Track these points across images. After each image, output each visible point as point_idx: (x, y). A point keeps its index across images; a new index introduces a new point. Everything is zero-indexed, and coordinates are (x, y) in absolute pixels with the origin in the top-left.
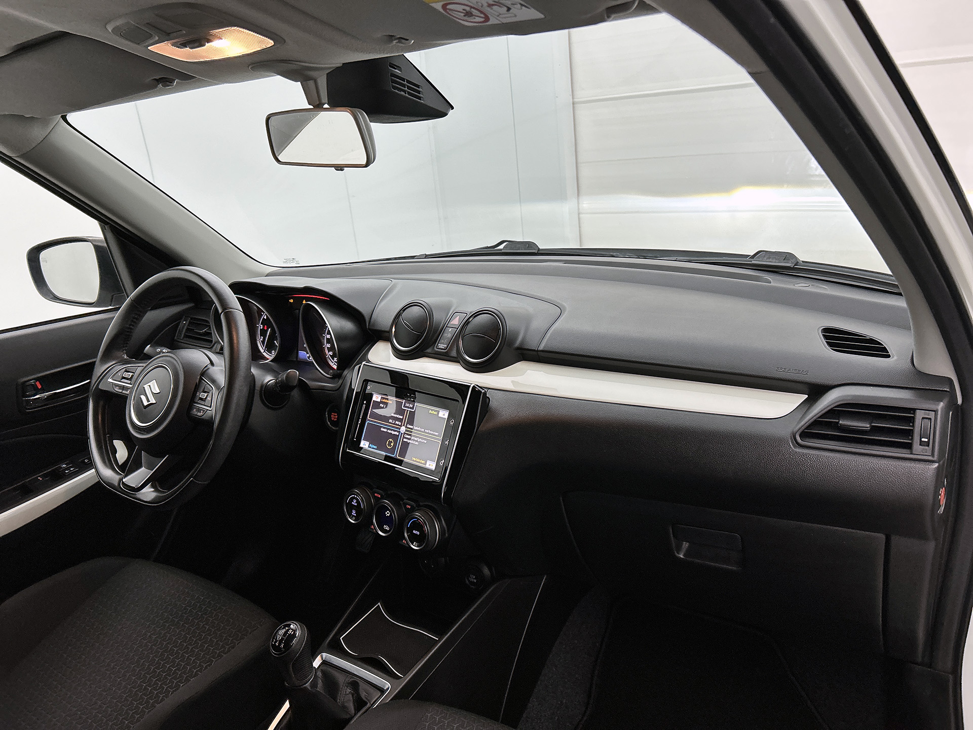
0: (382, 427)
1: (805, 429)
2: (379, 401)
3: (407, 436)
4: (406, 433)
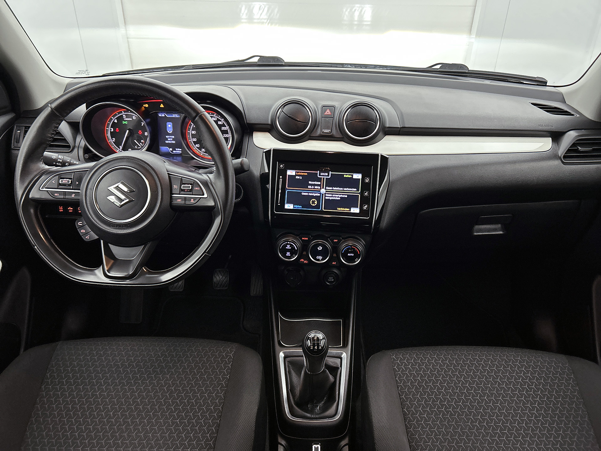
0: (302, 192)
1: (565, 154)
2: (294, 174)
3: (328, 195)
4: (326, 193)
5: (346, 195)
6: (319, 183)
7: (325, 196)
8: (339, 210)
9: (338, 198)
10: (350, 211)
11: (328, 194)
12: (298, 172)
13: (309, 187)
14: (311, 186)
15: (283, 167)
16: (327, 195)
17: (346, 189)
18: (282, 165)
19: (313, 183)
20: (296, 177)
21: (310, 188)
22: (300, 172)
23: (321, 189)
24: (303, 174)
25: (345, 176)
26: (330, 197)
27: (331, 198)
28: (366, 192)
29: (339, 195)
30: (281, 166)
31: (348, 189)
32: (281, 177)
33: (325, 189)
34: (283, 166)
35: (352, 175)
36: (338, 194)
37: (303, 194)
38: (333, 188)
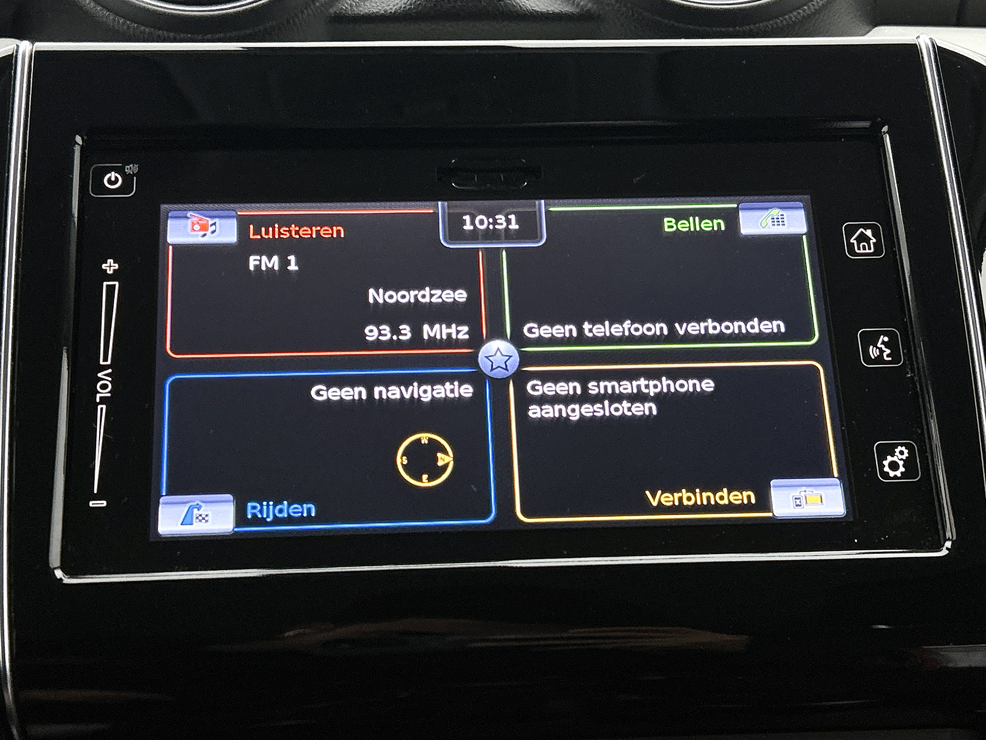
0: (315, 380)
3: (549, 389)
4: (532, 376)
5: (700, 374)
6: (461, 296)
7: (524, 401)
8: (661, 509)
9: (639, 409)
10: (764, 503)
11: (545, 377)
12: (268, 222)
13: (371, 333)
14: (386, 329)
15: (123, 189)
16: (536, 388)
17: (693, 328)
18: (120, 171)
19: (407, 297)
20: (253, 261)
21: (378, 344)
22: (285, 221)
23: (476, 341)
24: (306, 232)
25: (669, 225)
26: (567, 400)
27: (575, 413)
28: (871, 339)
29: (642, 382)
30: (113, 179)
31: (711, 326)
32: (110, 266)
33: (518, 340)
34: (127, 178)
35: (731, 218)
36: (632, 376)
37: (322, 393)
38: (586, 326)
